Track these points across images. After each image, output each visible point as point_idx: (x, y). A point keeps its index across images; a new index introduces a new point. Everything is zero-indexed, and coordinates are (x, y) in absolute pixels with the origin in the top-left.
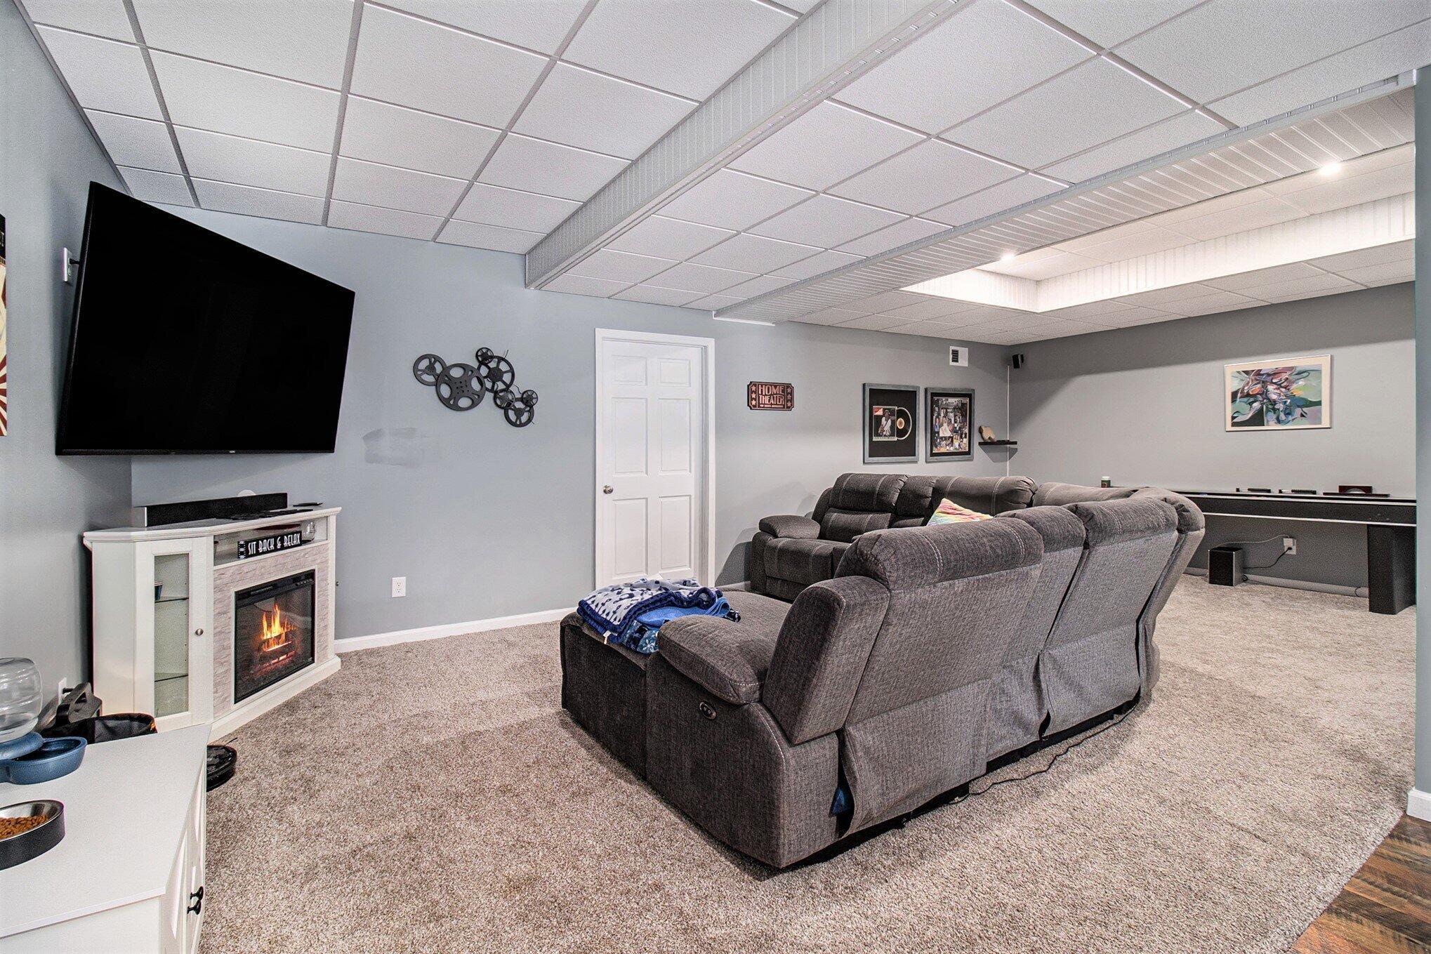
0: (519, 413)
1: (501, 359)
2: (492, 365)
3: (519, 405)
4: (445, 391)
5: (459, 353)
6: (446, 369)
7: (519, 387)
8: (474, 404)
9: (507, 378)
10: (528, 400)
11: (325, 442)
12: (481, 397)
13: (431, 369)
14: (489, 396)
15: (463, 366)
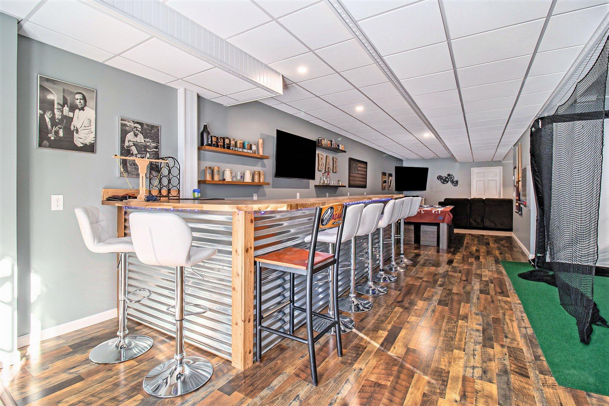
0: (455, 184)
1: (452, 175)
2: (450, 176)
3: (455, 183)
4: (442, 181)
5: (444, 175)
6: (442, 177)
7: (455, 180)
8: (447, 183)
9: (453, 178)
10: (457, 182)
11: (424, 189)
12: (448, 181)
13: (440, 178)
14: (449, 181)
15: (445, 177)
